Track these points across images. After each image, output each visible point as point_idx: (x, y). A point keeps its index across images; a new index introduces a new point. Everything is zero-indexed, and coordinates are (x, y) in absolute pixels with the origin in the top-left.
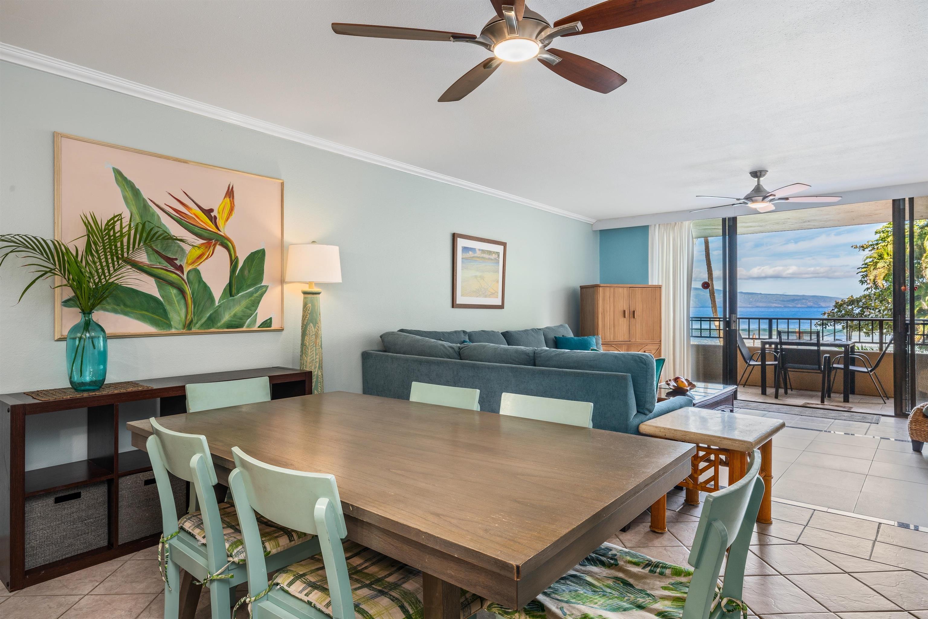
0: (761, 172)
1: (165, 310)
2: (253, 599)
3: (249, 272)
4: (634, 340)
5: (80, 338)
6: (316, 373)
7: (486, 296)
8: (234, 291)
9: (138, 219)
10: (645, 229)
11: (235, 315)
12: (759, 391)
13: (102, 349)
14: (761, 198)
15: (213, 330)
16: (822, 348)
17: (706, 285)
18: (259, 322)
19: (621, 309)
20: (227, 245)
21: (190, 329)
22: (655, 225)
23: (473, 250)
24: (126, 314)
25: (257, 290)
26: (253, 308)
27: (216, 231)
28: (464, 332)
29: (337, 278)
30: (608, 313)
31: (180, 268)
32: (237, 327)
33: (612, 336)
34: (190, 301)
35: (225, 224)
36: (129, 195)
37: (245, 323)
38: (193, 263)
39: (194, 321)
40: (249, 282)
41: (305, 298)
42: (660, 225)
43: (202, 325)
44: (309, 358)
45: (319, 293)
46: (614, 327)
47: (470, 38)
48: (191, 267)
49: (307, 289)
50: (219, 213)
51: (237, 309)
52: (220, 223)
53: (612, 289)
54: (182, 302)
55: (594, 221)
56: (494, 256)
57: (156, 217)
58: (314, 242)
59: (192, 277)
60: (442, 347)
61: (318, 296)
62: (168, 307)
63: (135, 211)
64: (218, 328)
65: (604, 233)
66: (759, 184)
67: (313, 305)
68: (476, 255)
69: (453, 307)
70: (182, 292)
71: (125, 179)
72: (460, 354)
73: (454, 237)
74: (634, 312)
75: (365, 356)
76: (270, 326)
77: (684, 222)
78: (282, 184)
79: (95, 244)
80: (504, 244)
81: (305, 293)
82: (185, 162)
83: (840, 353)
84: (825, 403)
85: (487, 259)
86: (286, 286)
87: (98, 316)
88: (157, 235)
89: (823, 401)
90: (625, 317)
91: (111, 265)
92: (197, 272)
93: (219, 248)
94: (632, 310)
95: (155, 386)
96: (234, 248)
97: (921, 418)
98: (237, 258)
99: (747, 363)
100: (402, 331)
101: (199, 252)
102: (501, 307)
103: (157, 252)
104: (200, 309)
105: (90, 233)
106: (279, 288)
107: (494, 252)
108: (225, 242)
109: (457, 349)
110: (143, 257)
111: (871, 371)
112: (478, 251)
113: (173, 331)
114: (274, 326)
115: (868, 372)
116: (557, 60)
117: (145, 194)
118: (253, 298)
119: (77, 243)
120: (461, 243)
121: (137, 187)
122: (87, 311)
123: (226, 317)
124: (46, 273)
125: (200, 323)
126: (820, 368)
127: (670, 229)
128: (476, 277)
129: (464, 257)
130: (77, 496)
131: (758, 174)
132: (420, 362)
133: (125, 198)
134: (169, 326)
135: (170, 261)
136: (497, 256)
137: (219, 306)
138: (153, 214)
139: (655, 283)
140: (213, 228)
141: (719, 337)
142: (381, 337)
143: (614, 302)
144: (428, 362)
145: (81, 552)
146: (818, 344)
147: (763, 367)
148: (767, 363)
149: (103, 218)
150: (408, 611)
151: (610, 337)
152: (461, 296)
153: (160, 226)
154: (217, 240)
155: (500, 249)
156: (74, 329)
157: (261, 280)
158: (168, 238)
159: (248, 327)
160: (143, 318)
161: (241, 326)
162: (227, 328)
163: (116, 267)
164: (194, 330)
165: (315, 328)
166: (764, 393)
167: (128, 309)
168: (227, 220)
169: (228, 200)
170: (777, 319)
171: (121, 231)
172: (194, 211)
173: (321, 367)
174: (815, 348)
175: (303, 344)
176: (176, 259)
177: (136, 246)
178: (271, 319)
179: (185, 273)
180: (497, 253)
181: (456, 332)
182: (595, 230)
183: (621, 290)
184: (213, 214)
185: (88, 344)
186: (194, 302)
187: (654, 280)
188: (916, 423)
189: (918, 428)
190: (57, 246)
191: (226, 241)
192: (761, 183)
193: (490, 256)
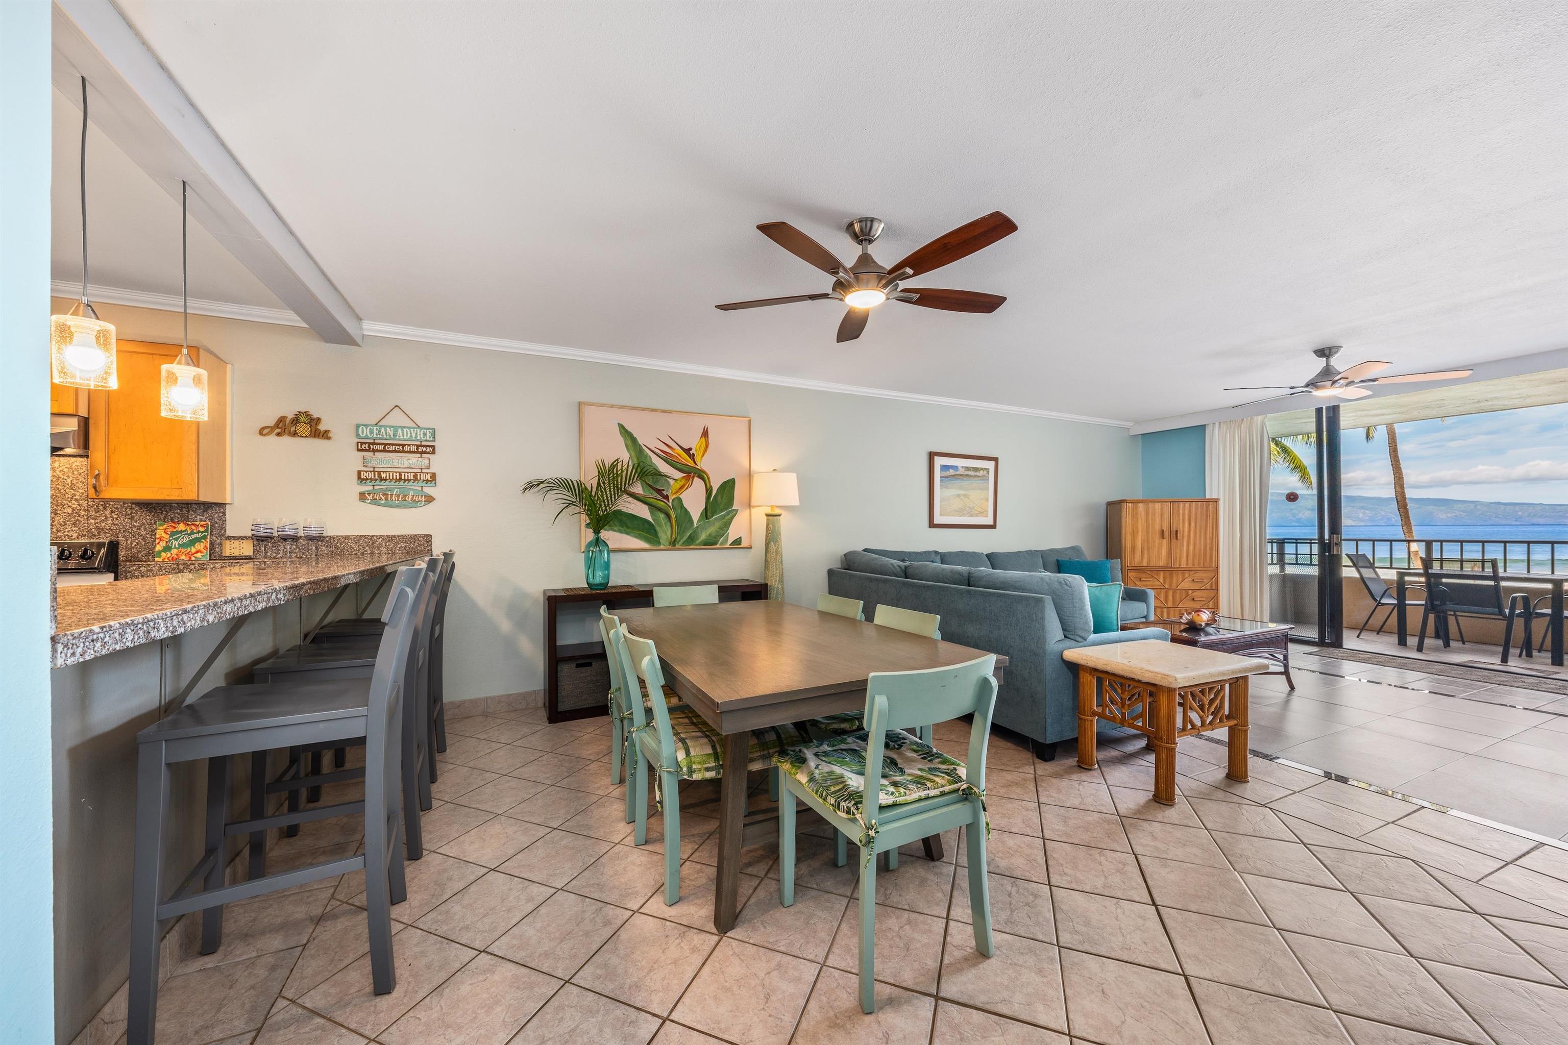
0: (1330, 349)
1: (655, 531)
2: (635, 729)
3: (722, 498)
4: (1178, 566)
5: (593, 551)
6: (776, 586)
8: (709, 514)
9: (636, 461)
10: (1201, 429)
11: (710, 535)
12: (1395, 639)
13: (606, 560)
14: (1330, 383)
15: (692, 547)
16: (1504, 584)
17: (1292, 497)
18: (730, 541)
19: (1158, 527)
20: (703, 476)
21: (675, 546)
22: (1214, 424)
23: (955, 468)
24: (628, 534)
25: (728, 514)
26: (725, 529)
27: (694, 465)
28: (936, 552)
29: (795, 502)
30: (1140, 533)
31: (667, 497)
32: (712, 545)
33: (1145, 561)
34: (674, 523)
35: (701, 458)
36: (629, 443)
37: (718, 541)
38: (676, 493)
39: (678, 540)
40: (722, 507)
41: (767, 520)
42: (1221, 423)
43: (683, 543)
44: (770, 572)
45: (779, 515)
46: (1148, 549)
47: (825, 296)
48: (675, 496)
49: (769, 512)
50: (696, 450)
51: (712, 529)
52: (697, 459)
53: (1145, 505)
54: (669, 524)
55: (1130, 424)
56: (981, 473)
57: (648, 458)
58: (774, 470)
59: (675, 504)
60: (891, 566)
61: (778, 517)
62: (658, 528)
63: (633, 454)
64: (696, 545)
65: (1148, 437)
66: (1328, 365)
67: (774, 526)
68: (958, 473)
69: (929, 528)
70: (668, 516)
71: (626, 431)
72: (906, 573)
73: (932, 455)
74: (1177, 531)
75: (831, 573)
76: (740, 544)
77: (1255, 418)
78: (750, 421)
79: (604, 483)
80: (996, 460)
81: (767, 515)
82: (669, 412)
84: (1509, 664)
85: (972, 476)
86: (753, 510)
87: (605, 534)
88: (647, 472)
89: (1504, 660)
90: (1163, 538)
91: (613, 496)
92: (680, 500)
93: (696, 479)
94: (1174, 529)
95: (641, 589)
96: (709, 478)
98: (711, 487)
99: (1376, 600)
100: (866, 550)
101: (681, 483)
102: (993, 527)
103: (650, 486)
104: (682, 530)
105: (601, 474)
106: (748, 510)
107: (982, 469)
108: (701, 475)
109: (903, 568)
110: (638, 489)
112: (961, 469)
113: (662, 547)
114: (744, 544)
116: (916, 296)
117: (641, 441)
118: (724, 520)
119: (592, 481)
120: (939, 461)
121: (635, 436)
122: (597, 531)
123: (703, 536)
124: (570, 504)
125: (682, 541)
126: (1501, 612)
127: (1234, 427)
128: (959, 496)
129: (943, 475)
130: (590, 664)
131: (1327, 352)
132: (870, 579)
133: (627, 446)
134: (659, 543)
135: (659, 492)
136: (985, 472)
137: (697, 527)
138: (647, 456)
139: (1215, 496)
140: (692, 464)
141: (1311, 564)
142: (845, 555)
143: (1148, 520)
144: (876, 580)
145: (593, 705)
146: (1495, 577)
147: (1401, 606)
149: (608, 462)
150: (716, 749)
151: (1141, 562)
152: (940, 515)
153: (652, 465)
154: (695, 473)
155: (990, 465)
156: (589, 545)
157: (732, 505)
158: (658, 474)
159: (720, 545)
160: (639, 537)
161: (715, 544)
162: (704, 545)
163: (617, 497)
164: (677, 546)
165: (775, 546)
166: (1402, 642)
167: (629, 530)
168: (703, 456)
169: (703, 439)
170: (1441, 542)
171: (622, 469)
172: (676, 451)
173: (781, 581)
174: (1492, 583)
175: (766, 561)
176: (664, 490)
177: (631, 482)
178: (740, 538)
179: (671, 501)
180: (986, 469)
181: (925, 552)
182: (1132, 435)
183: (1158, 506)
184: (691, 452)
185: (598, 554)
186: (678, 525)
187: (1212, 493)
190: (580, 484)
191: (702, 473)
192: (1330, 364)
193: (977, 474)
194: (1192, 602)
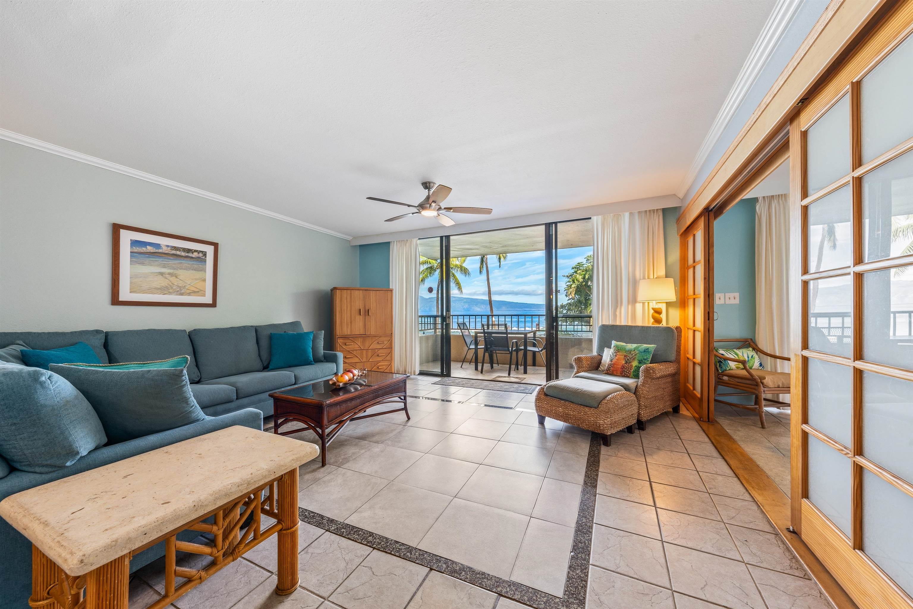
4: (369, 333)
7: (182, 294)
10: (388, 245)
12: (474, 369)
16: (509, 336)
17: (430, 290)
19: (357, 308)
22: (394, 241)
23: (158, 246)
28: (99, 332)
30: (345, 311)
33: (349, 331)
42: (397, 241)
46: (351, 323)
53: (350, 291)
55: (351, 238)
56: (194, 255)
65: (363, 247)
66: (429, 194)
68: (160, 251)
69: (112, 305)
73: (116, 229)
74: (369, 310)
77: (413, 240)
80: (216, 245)
83: (521, 337)
84: (511, 377)
85: (183, 256)
89: (509, 374)
90: (360, 315)
94: (367, 308)
97: (543, 396)
99: (468, 347)
102: (214, 305)
107: (196, 251)
111: (541, 351)
112: (163, 247)
115: (539, 352)
120: (128, 236)
126: (509, 350)
127: (403, 244)
128: (162, 274)
129: (135, 250)
131: (428, 185)
136: (202, 255)
143: (351, 303)
146: (506, 333)
147: (476, 349)
148: (478, 347)
151: (347, 331)
152: (130, 293)
155: (209, 248)
166: (476, 369)
174: (505, 336)
180: (202, 252)
182: (354, 245)
183: (357, 292)
188: (539, 401)
189: (541, 405)
193: (190, 255)
194: (378, 357)
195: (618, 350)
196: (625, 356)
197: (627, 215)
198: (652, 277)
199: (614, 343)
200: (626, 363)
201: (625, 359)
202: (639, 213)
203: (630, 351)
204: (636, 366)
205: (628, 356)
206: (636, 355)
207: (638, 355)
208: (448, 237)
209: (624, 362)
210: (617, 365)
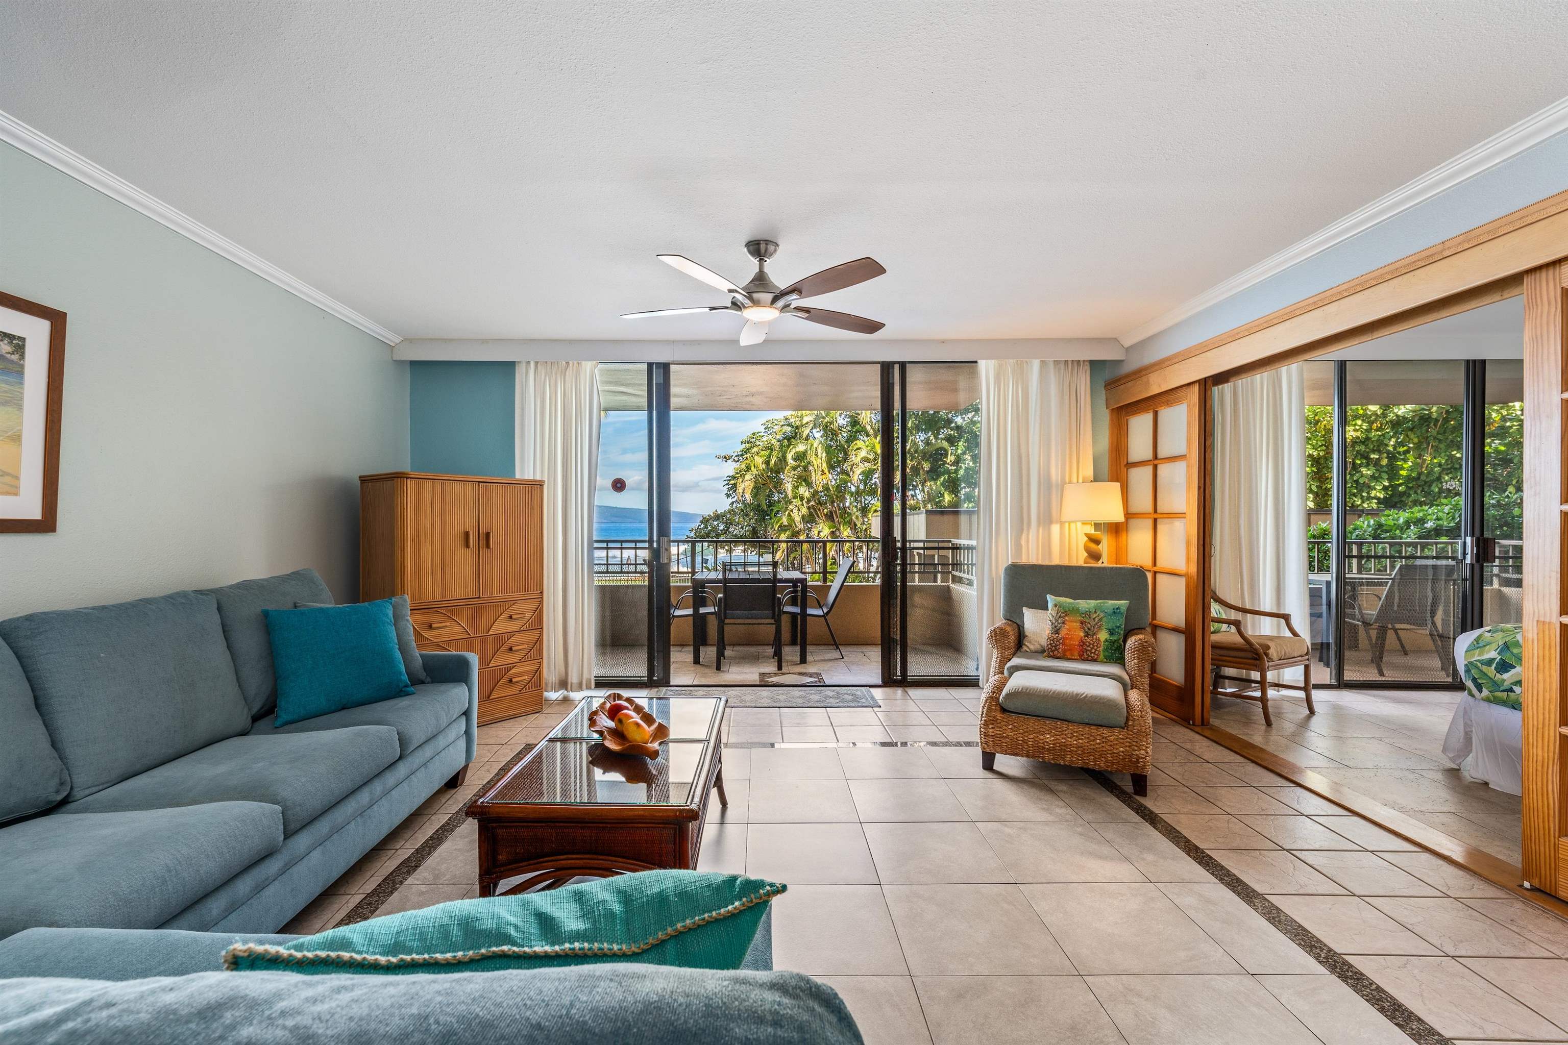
0: (766, 243)
4: (488, 594)
10: (508, 368)
14: (769, 297)
17: (619, 485)
19: (459, 529)
22: (528, 363)
33: (438, 591)
42: (537, 363)
46: (443, 567)
53: (438, 485)
55: (397, 340)
65: (420, 367)
66: (762, 270)
74: (488, 534)
77: (583, 363)
89: (780, 668)
90: (467, 546)
94: (483, 530)
102: (42, 526)
111: (827, 613)
115: (823, 616)
127: (556, 374)
131: (761, 248)
139: (529, 475)
143: (443, 514)
151: (431, 592)
166: (697, 660)
174: (770, 586)
182: (398, 359)
183: (458, 487)
187: (526, 470)
192: (766, 270)
194: (510, 654)
195: (1064, 613)
196: (1082, 623)
197: (1036, 364)
198: (1075, 480)
199: (1051, 599)
200: (1087, 635)
201: (1083, 628)
202: (1056, 363)
203: (1088, 614)
204: (1106, 641)
205: (1088, 623)
206: (1100, 620)
207: (1104, 619)
208: (665, 367)
209: (1082, 634)
210: (1071, 639)
